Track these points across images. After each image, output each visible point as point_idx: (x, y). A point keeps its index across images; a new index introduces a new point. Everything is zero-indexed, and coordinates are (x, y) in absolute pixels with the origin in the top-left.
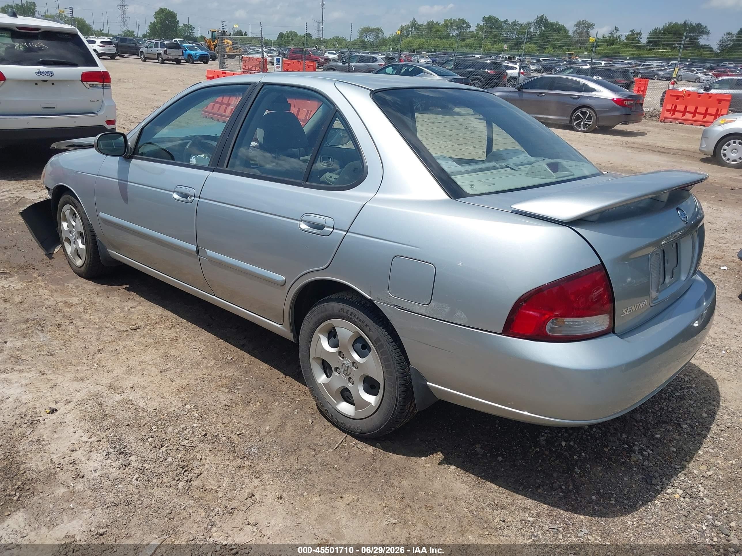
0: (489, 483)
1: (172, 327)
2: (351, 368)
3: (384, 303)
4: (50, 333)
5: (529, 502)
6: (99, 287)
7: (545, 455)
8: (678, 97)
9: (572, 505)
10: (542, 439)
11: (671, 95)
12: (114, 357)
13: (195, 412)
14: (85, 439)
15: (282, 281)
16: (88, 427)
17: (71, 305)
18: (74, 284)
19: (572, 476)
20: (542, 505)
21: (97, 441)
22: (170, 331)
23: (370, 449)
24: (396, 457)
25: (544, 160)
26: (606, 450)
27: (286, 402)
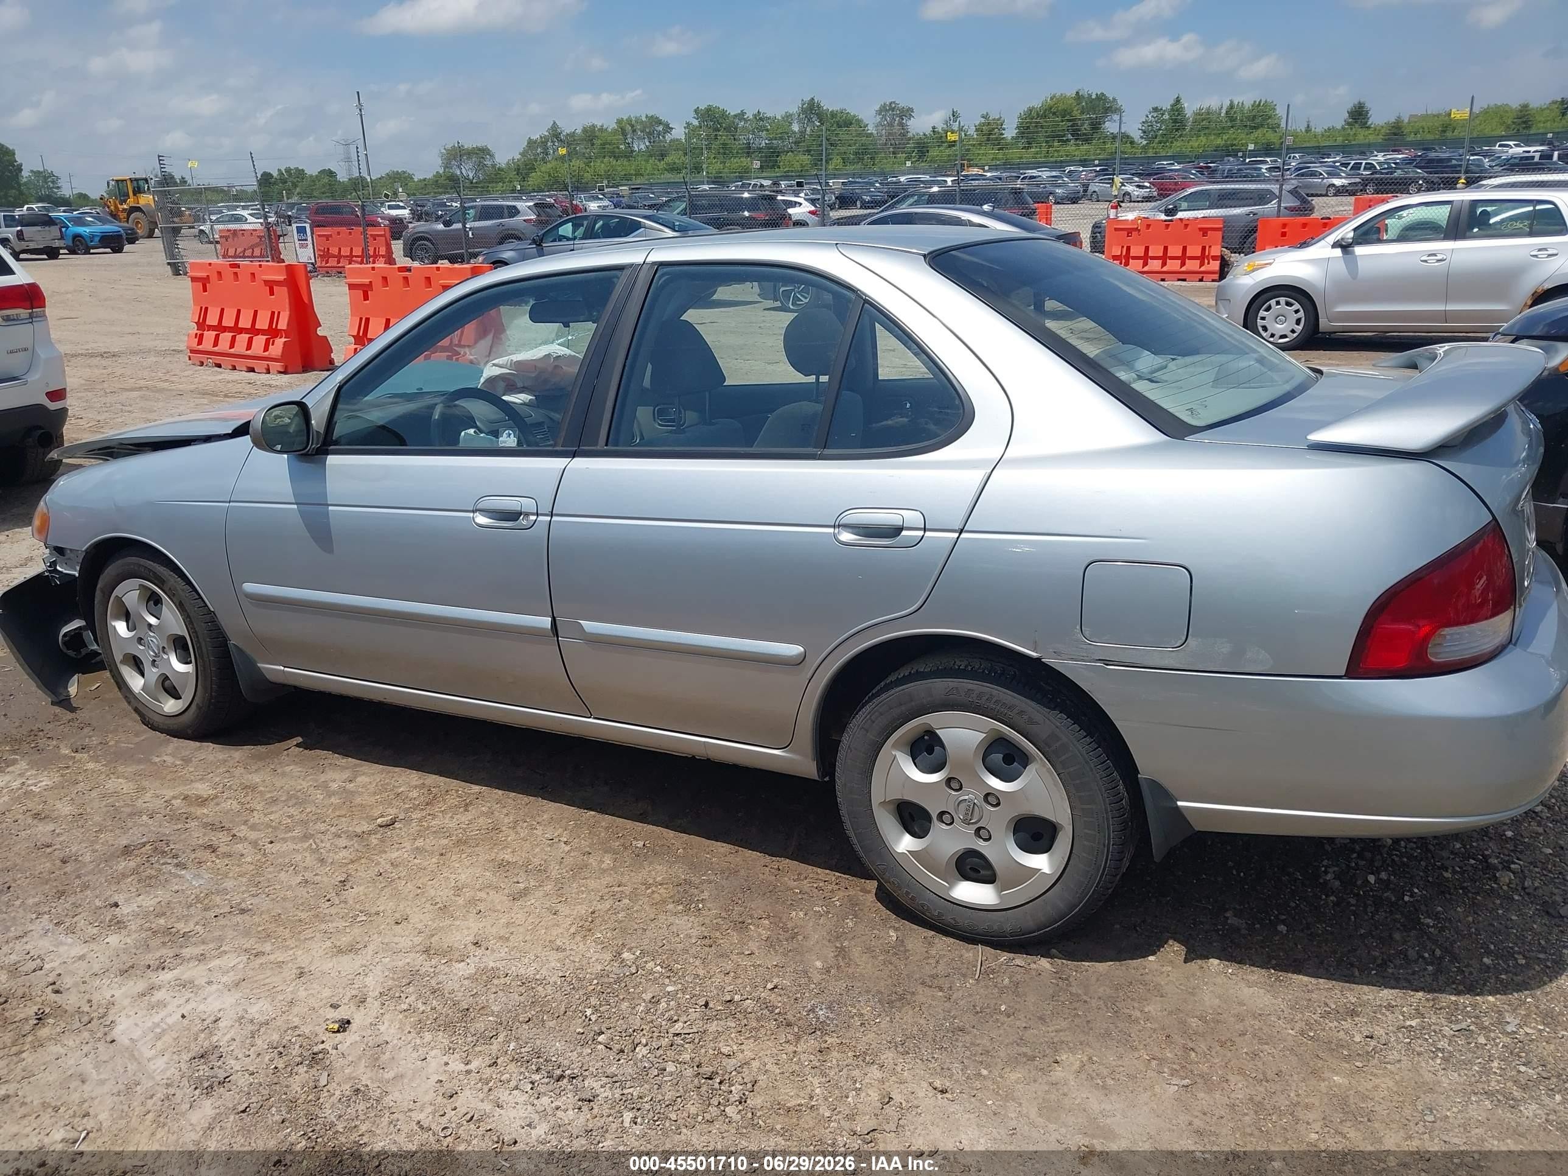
0: (1295, 976)
1: (466, 805)
2: (981, 809)
3: (1072, 659)
4: (204, 867)
5: (1387, 994)
6: (238, 754)
7: (1353, 905)
8: (1130, 232)
9: (1462, 982)
10: (1329, 877)
11: (1116, 229)
12: (386, 890)
13: (651, 965)
14: (457, 1066)
15: (799, 655)
16: (446, 1042)
17: (202, 801)
18: (173, 755)
19: (1426, 933)
20: (1412, 993)
21: (489, 1066)
22: (469, 816)
23: (1044, 963)
24: (1102, 967)
25: (1173, 359)
26: (1447, 875)
27: (817, 909)
